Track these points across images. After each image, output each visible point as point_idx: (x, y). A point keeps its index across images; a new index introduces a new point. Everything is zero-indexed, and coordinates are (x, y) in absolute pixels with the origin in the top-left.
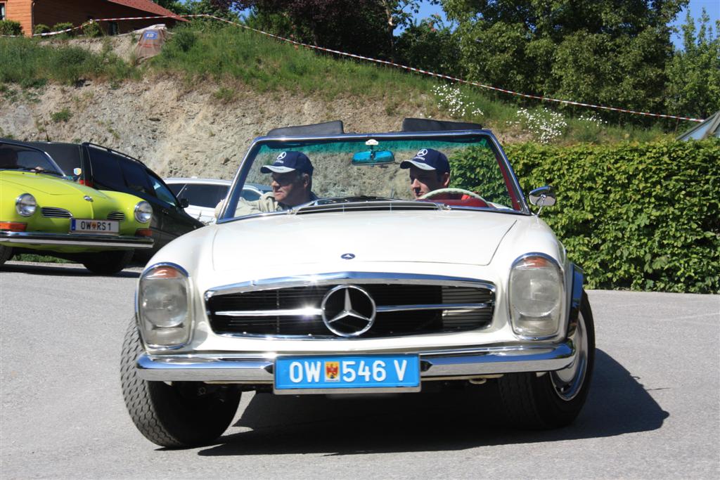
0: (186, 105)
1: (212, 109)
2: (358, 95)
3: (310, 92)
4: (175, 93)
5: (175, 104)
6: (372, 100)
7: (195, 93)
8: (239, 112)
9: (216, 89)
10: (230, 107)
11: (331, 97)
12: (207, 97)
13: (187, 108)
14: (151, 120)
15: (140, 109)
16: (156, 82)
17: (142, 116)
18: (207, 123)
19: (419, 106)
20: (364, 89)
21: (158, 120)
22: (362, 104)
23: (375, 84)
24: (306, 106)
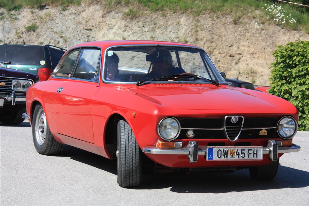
0: (108, 19)
1: (124, 23)
2: (215, 12)
3: (185, 11)
4: (101, 13)
5: (101, 19)
6: (224, 15)
7: (113, 13)
8: (140, 24)
9: (127, 10)
10: (135, 21)
11: (198, 13)
12: (120, 15)
13: (108, 22)
14: (87, 30)
15: (79, 23)
16: (89, 5)
17: (80, 27)
18: (121, 32)
19: (254, 18)
20: (219, 8)
21: (91, 30)
22: (218, 18)
23: (226, 4)
24: (182, 19)
